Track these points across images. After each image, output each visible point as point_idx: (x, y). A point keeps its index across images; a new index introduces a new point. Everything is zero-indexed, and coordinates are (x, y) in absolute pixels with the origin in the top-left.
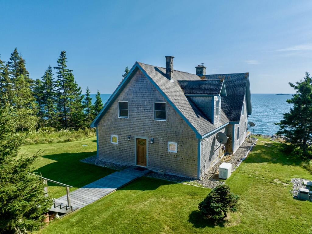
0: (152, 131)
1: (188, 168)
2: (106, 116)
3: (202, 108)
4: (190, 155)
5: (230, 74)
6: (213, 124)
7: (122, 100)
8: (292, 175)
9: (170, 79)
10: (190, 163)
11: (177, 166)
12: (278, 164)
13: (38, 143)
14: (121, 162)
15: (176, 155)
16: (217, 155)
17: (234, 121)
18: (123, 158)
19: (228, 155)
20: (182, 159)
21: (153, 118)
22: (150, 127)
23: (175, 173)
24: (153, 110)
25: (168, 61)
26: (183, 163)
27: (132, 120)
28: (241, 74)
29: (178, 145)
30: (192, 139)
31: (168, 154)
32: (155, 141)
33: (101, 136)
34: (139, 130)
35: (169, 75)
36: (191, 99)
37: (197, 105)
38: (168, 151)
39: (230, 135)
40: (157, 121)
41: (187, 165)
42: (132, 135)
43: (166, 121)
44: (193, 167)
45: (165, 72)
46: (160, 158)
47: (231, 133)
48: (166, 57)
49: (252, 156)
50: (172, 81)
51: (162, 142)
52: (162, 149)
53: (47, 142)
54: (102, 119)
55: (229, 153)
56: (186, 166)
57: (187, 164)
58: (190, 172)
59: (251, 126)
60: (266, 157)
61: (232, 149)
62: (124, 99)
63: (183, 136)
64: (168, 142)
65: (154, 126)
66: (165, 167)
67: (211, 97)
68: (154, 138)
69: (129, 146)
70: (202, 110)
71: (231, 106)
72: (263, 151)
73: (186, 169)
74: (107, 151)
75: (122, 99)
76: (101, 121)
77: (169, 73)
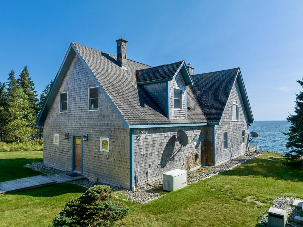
0: (87, 124)
1: (120, 174)
2: (51, 113)
3: (156, 99)
4: (122, 154)
5: (218, 72)
6: (168, 118)
7: (63, 92)
8: (282, 192)
9: (120, 66)
10: (122, 166)
11: (110, 170)
12: (270, 178)
13: (12, 150)
14: (61, 167)
15: (108, 156)
16: (182, 162)
17: (213, 121)
18: (62, 161)
19: (207, 166)
20: (114, 160)
21: (87, 108)
22: (85, 120)
23: (107, 180)
24: (88, 98)
25: (119, 45)
26: (115, 166)
27: (70, 114)
28: (230, 70)
29: (110, 141)
30: (124, 132)
31: (101, 153)
32: (89, 138)
33: (46, 136)
34: (76, 125)
35: (120, 61)
36: (144, 88)
37: (150, 95)
38: (101, 150)
39: (209, 140)
40: (90, 111)
41: (119, 169)
42: (70, 132)
43: (98, 110)
44: (125, 171)
45: (116, 59)
46: (93, 160)
47: (211, 138)
48: (117, 41)
49: (240, 168)
50: (123, 68)
51: (95, 139)
52: (95, 148)
53: (22, 150)
54: (48, 117)
55: (210, 164)
56: (118, 171)
57: (119, 166)
58: (122, 179)
59: (254, 136)
60: (260, 170)
61: (213, 160)
62: (64, 91)
63: (114, 129)
64: (101, 138)
65: (88, 119)
66: (98, 172)
67: (165, 83)
68: (88, 134)
69: (67, 146)
70: (156, 101)
71: (213, 105)
72: (259, 165)
73: (118, 174)
74: (51, 154)
75: (63, 90)
76: (47, 118)
77: (120, 59)
